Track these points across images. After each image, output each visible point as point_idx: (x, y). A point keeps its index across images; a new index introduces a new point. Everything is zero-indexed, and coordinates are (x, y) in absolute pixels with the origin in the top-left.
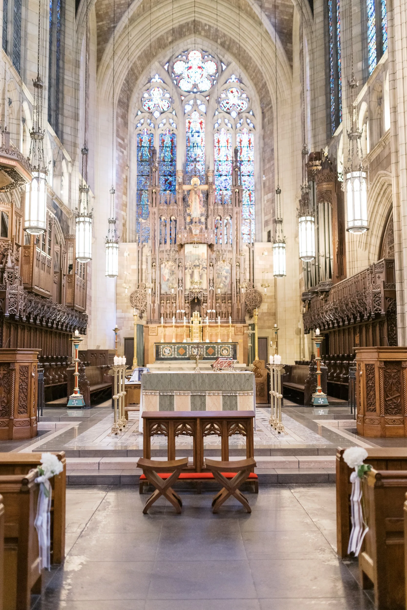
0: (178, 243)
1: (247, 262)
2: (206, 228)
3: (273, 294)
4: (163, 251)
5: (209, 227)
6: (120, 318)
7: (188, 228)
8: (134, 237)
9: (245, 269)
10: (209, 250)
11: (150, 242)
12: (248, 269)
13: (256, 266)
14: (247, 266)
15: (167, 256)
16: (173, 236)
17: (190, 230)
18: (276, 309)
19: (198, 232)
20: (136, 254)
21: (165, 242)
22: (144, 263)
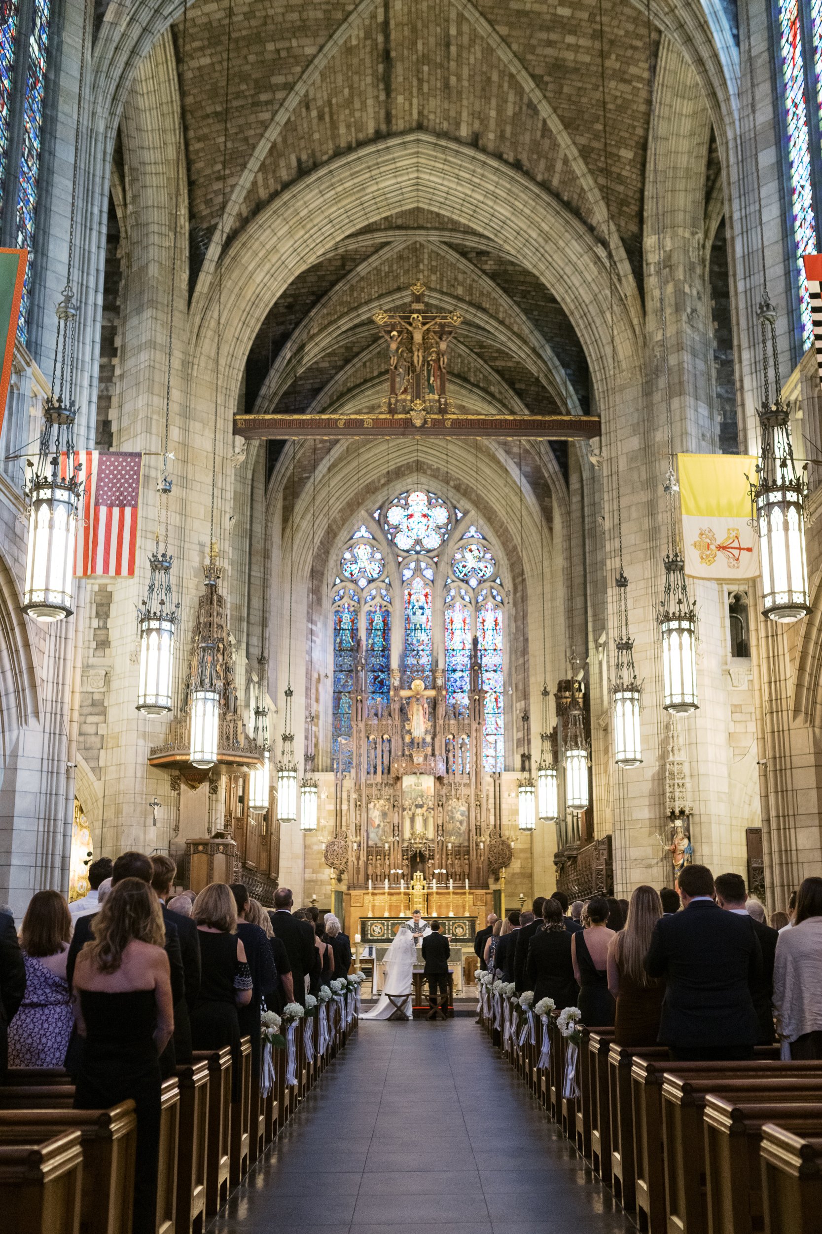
0: (393, 775)
1: (491, 801)
2: (433, 755)
3: (528, 846)
4: (371, 785)
5: (437, 753)
6: (310, 881)
7: (407, 753)
8: (329, 761)
9: (488, 810)
10: (438, 784)
11: (353, 771)
12: (492, 811)
13: (503, 806)
14: (491, 806)
15: (377, 792)
16: (386, 762)
17: (411, 756)
18: (532, 868)
19: (421, 759)
20: (333, 789)
21: (375, 773)
22: (345, 802)
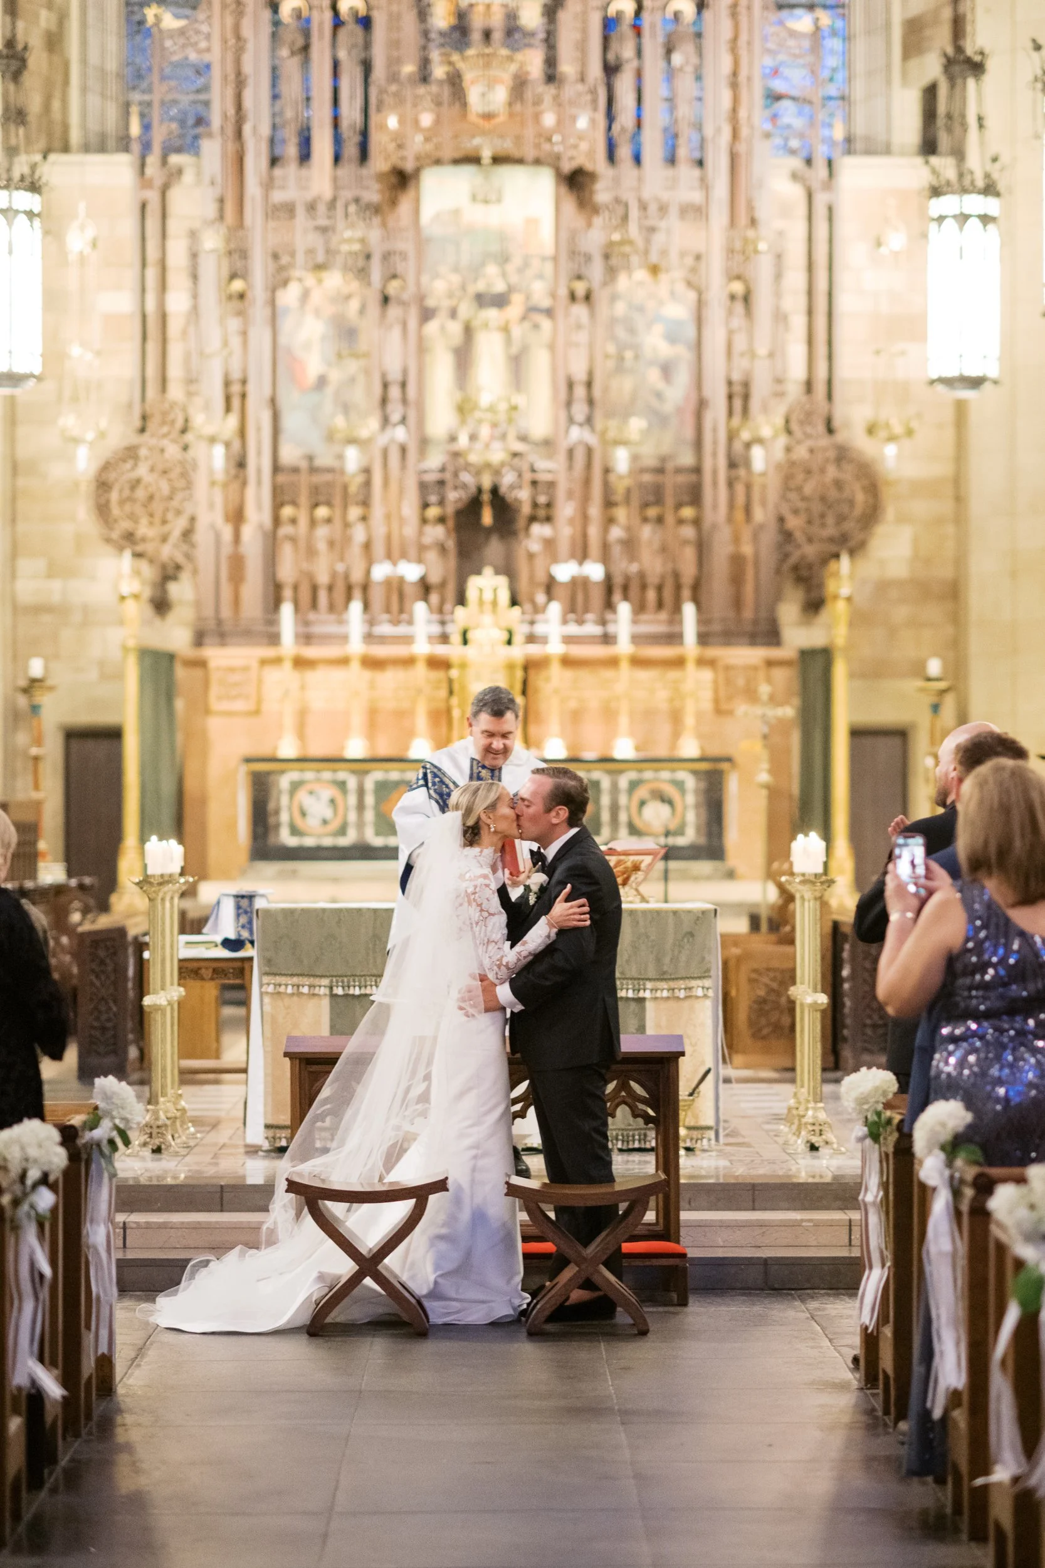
0: (379, 163)
1: (796, 279)
2: (551, 76)
3: (943, 469)
4: (289, 209)
5: (567, 67)
6: (38, 609)
7: (439, 71)
8: (112, 113)
9: (780, 318)
10: (569, 205)
11: (212, 150)
12: (799, 322)
13: (845, 303)
14: (794, 303)
15: (315, 240)
16: (351, 113)
17: (455, 81)
18: (960, 560)
19: (500, 95)
20: (128, 227)
21: (305, 156)
22: (178, 282)
